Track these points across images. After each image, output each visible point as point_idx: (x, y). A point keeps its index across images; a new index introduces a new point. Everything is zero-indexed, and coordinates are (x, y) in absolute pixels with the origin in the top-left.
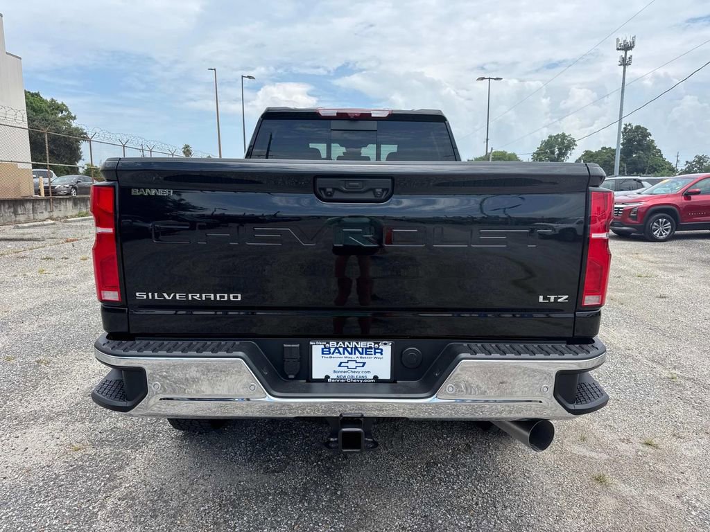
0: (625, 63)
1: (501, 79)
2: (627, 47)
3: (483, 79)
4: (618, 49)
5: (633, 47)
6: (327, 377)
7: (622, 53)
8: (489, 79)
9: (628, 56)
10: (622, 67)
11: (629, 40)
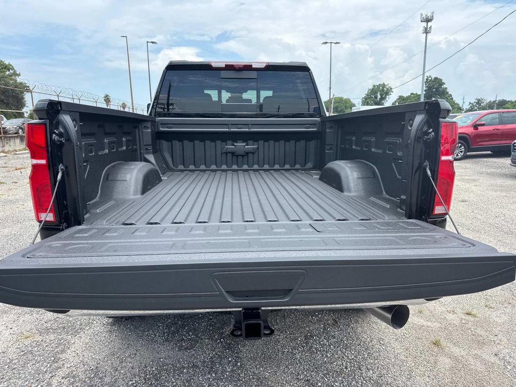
0: (427, 31)
1: (339, 43)
2: (428, 20)
3: (326, 43)
4: (422, 21)
5: (432, 20)
7: (424, 24)
8: (331, 43)
9: (429, 26)
10: (425, 34)
11: (429, 15)
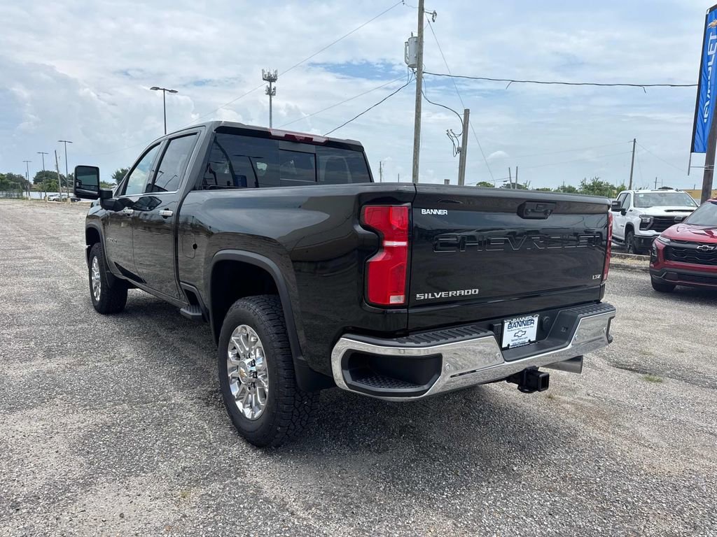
0: (271, 92)
2: (271, 79)
3: (157, 89)
4: (264, 79)
5: (276, 80)
6: (509, 345)
7: (268, 83)
8: (164, 90)
9: (273, 87)
10: (268, 96)
11: (272, 73)
